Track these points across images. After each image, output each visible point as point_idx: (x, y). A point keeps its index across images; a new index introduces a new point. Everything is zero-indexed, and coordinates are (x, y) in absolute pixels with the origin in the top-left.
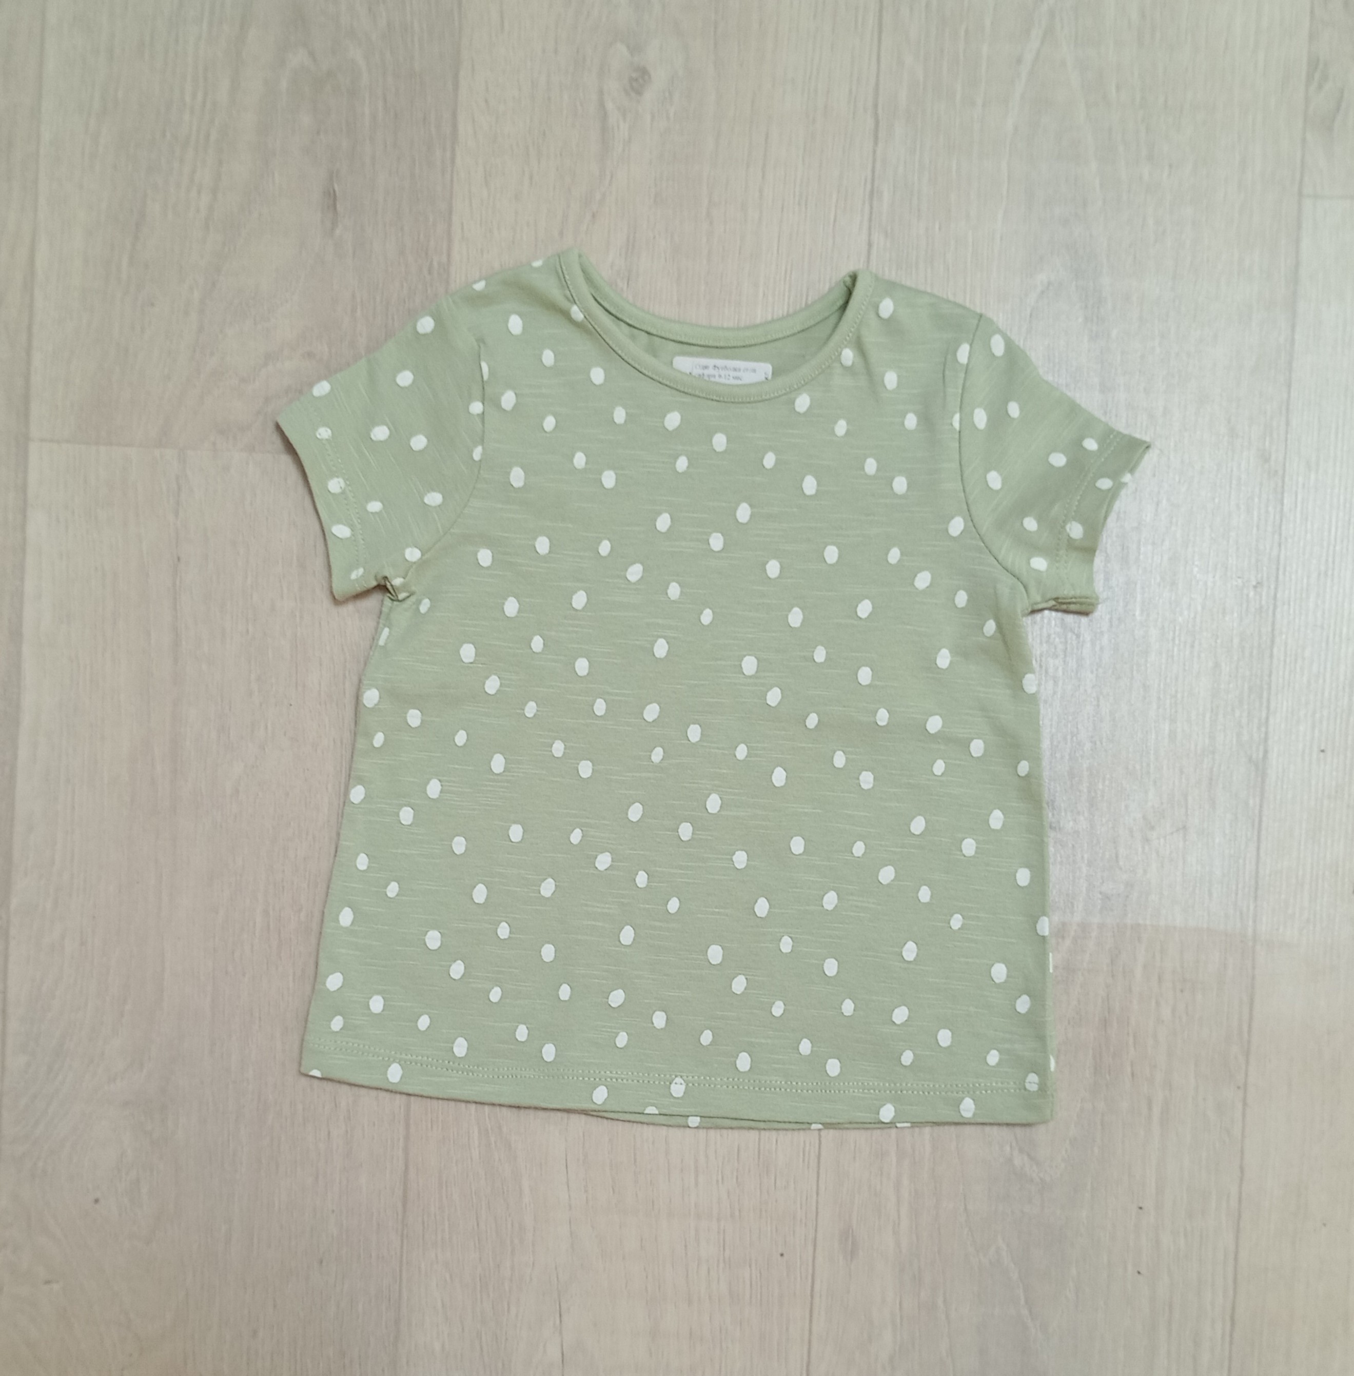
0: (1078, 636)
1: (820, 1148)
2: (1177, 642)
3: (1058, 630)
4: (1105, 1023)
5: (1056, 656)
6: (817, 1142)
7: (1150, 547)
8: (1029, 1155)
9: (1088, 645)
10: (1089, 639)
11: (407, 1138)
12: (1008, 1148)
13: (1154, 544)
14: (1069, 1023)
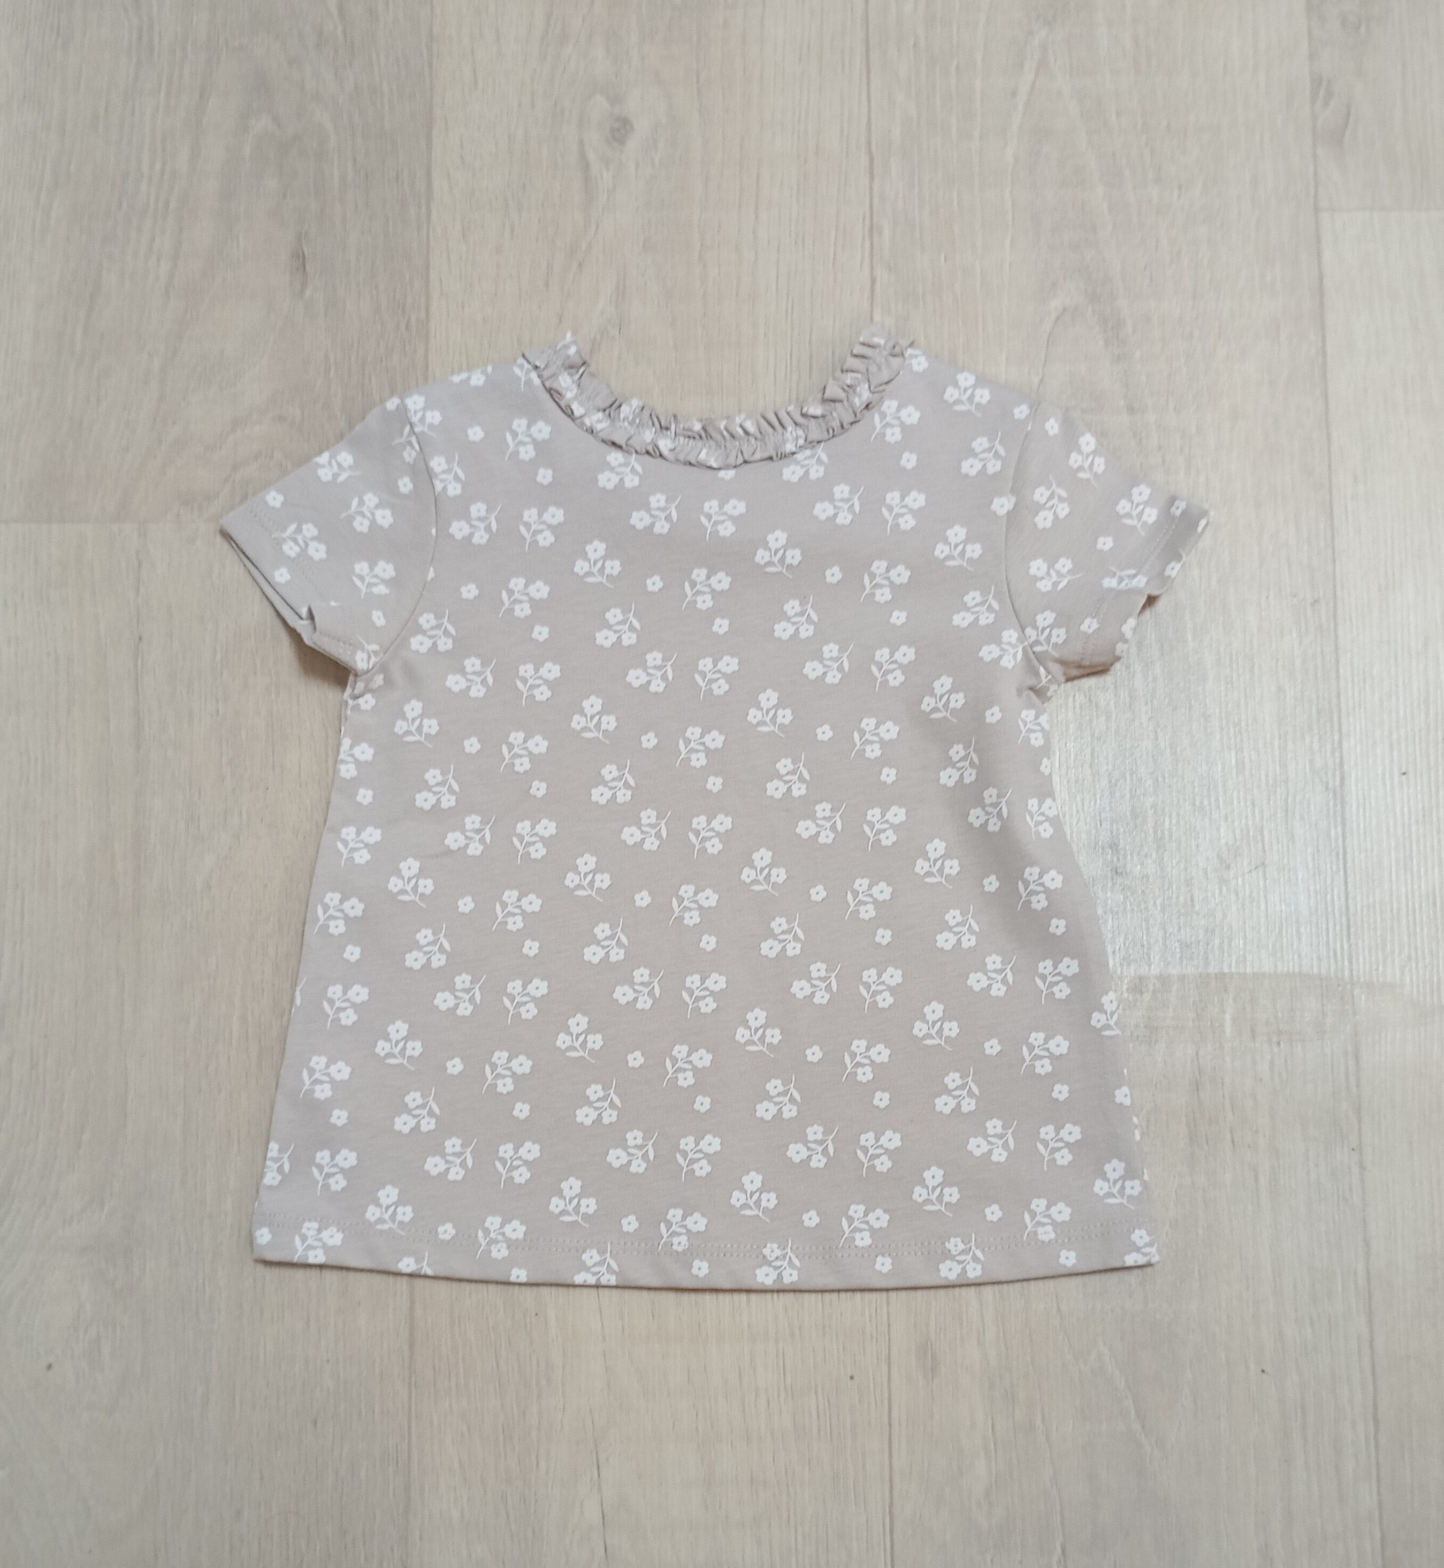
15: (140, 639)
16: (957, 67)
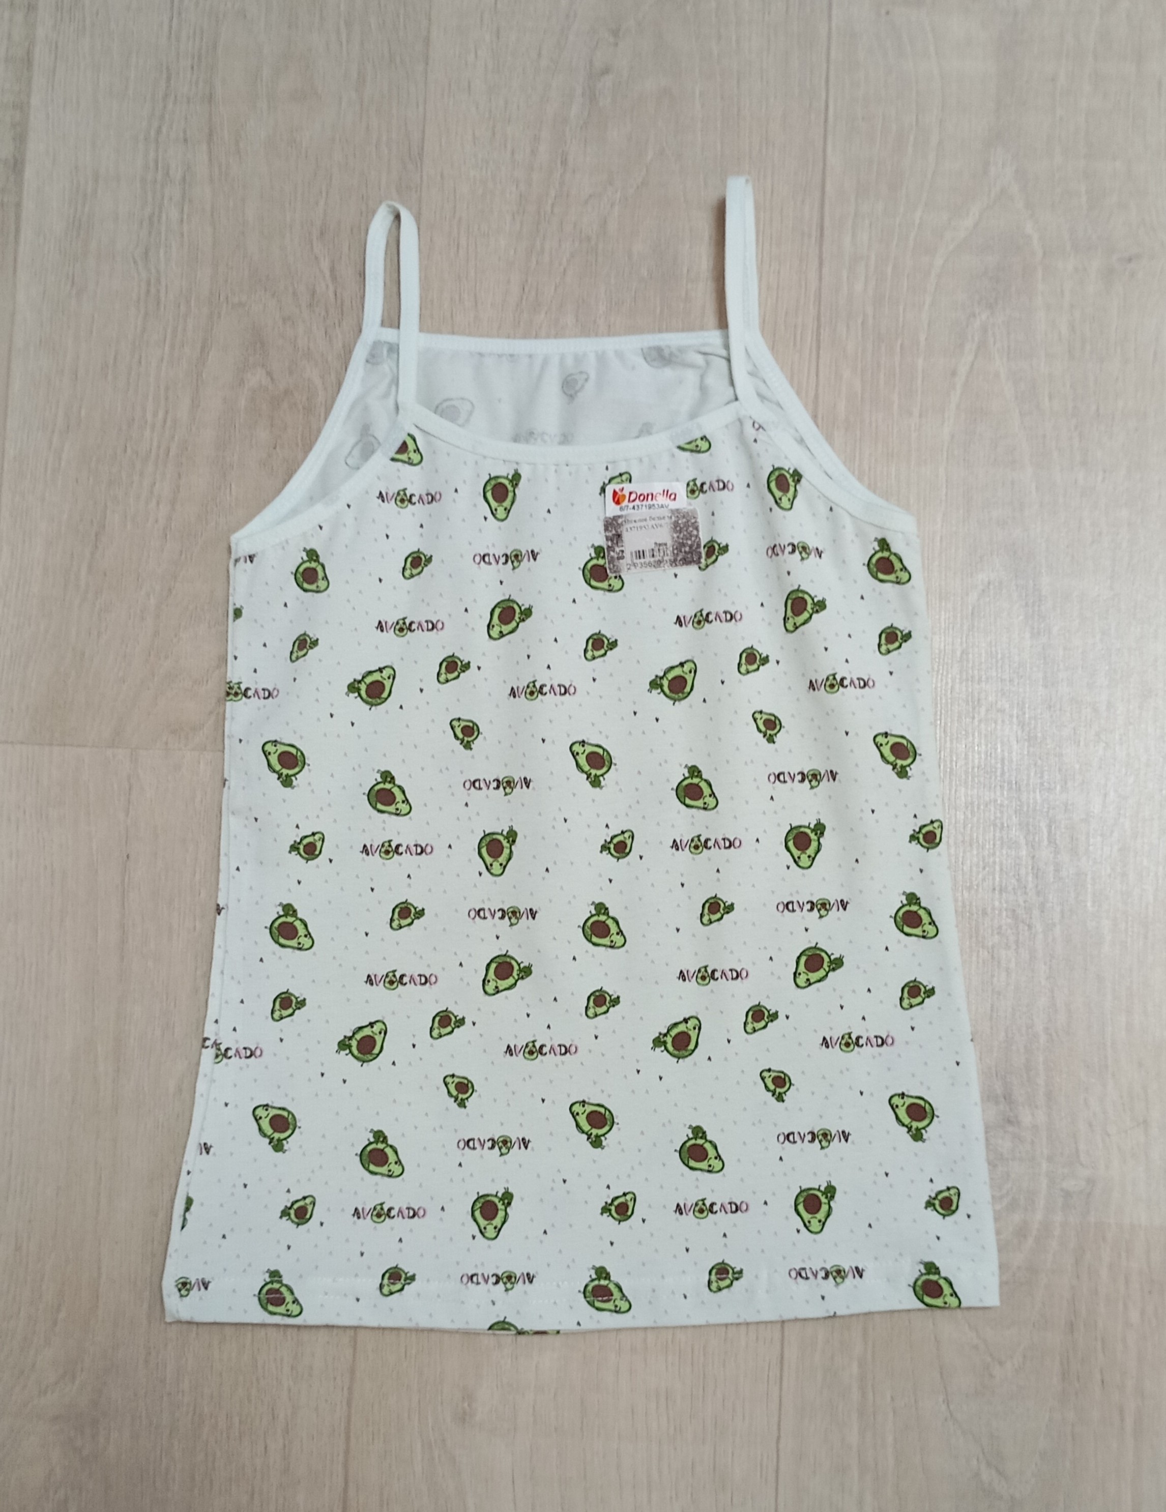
0: (1030, 927)
1: (778, 1462)
2: (1130, 933)
3: (1009, 921)
4: (1071, 1327)
5: (1007, 947)
6: (775, 1456)
7: (1099, 839)
8: (997, 1470)
9: (1040, 936)
10: (1041, 930)
11: (347, 1452)
12: (975, 1462)
13: (1102, 835)
14: (1034, 1325)
15: (128, 857)
16: (902, 346)
